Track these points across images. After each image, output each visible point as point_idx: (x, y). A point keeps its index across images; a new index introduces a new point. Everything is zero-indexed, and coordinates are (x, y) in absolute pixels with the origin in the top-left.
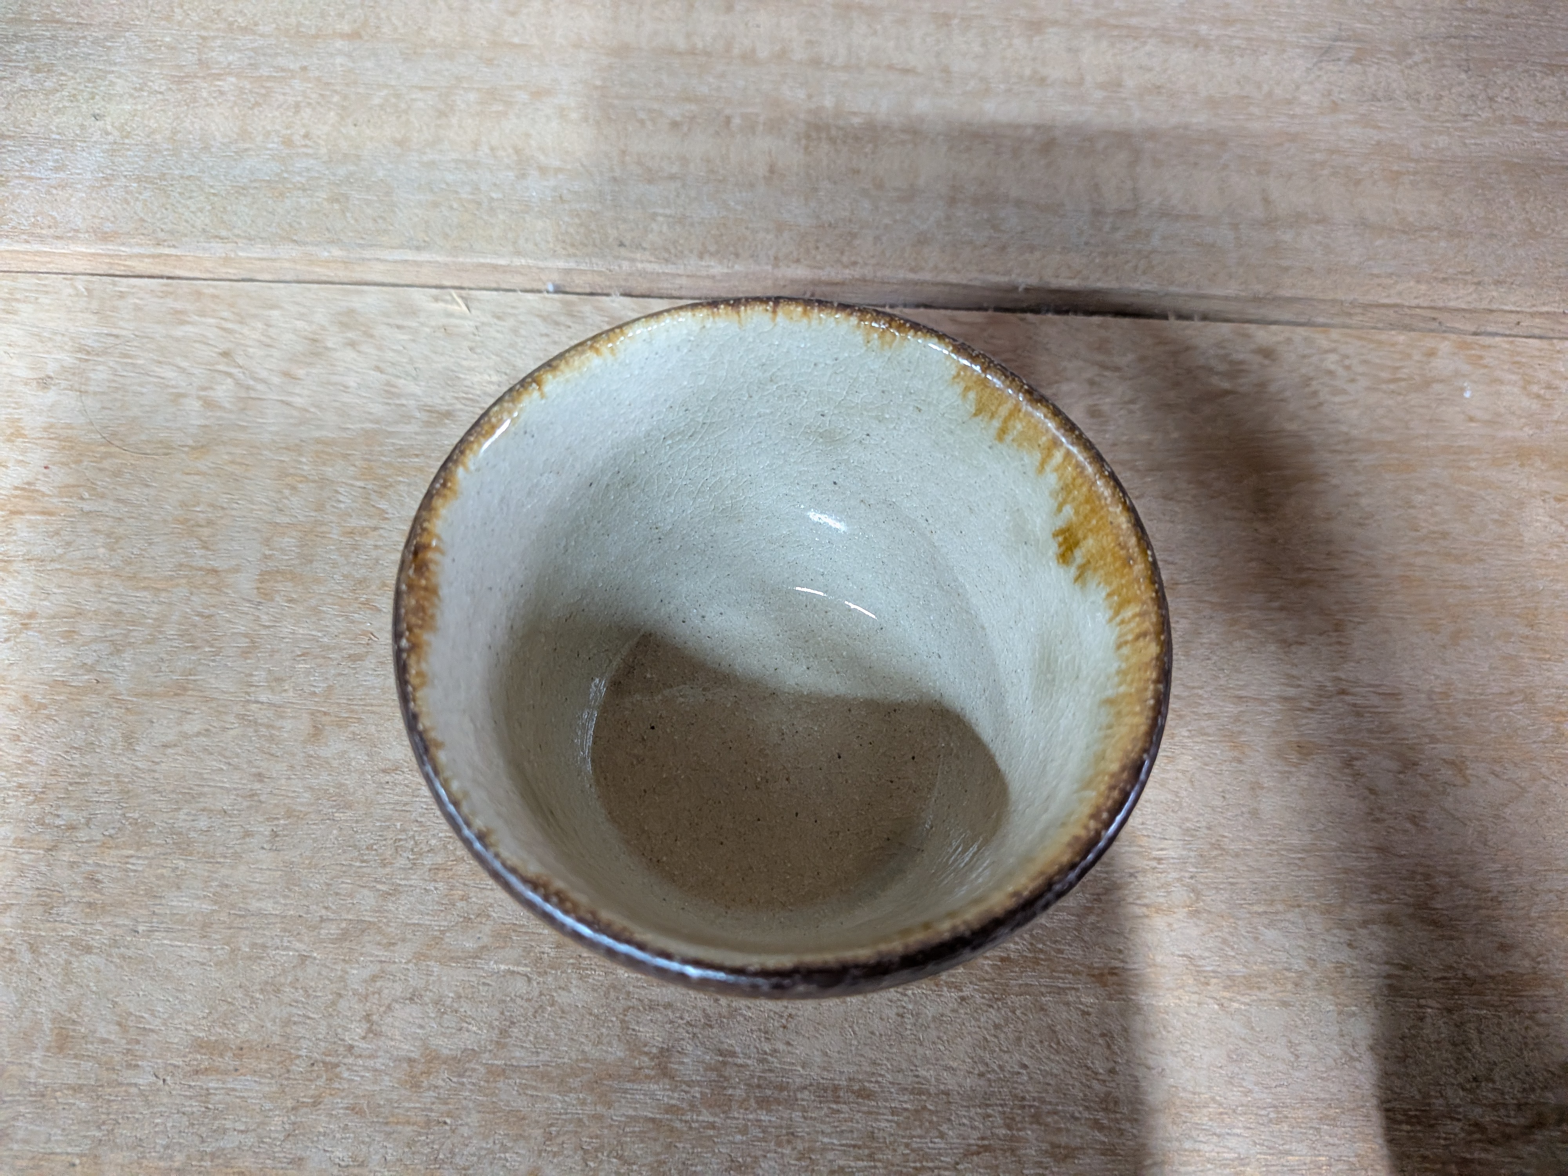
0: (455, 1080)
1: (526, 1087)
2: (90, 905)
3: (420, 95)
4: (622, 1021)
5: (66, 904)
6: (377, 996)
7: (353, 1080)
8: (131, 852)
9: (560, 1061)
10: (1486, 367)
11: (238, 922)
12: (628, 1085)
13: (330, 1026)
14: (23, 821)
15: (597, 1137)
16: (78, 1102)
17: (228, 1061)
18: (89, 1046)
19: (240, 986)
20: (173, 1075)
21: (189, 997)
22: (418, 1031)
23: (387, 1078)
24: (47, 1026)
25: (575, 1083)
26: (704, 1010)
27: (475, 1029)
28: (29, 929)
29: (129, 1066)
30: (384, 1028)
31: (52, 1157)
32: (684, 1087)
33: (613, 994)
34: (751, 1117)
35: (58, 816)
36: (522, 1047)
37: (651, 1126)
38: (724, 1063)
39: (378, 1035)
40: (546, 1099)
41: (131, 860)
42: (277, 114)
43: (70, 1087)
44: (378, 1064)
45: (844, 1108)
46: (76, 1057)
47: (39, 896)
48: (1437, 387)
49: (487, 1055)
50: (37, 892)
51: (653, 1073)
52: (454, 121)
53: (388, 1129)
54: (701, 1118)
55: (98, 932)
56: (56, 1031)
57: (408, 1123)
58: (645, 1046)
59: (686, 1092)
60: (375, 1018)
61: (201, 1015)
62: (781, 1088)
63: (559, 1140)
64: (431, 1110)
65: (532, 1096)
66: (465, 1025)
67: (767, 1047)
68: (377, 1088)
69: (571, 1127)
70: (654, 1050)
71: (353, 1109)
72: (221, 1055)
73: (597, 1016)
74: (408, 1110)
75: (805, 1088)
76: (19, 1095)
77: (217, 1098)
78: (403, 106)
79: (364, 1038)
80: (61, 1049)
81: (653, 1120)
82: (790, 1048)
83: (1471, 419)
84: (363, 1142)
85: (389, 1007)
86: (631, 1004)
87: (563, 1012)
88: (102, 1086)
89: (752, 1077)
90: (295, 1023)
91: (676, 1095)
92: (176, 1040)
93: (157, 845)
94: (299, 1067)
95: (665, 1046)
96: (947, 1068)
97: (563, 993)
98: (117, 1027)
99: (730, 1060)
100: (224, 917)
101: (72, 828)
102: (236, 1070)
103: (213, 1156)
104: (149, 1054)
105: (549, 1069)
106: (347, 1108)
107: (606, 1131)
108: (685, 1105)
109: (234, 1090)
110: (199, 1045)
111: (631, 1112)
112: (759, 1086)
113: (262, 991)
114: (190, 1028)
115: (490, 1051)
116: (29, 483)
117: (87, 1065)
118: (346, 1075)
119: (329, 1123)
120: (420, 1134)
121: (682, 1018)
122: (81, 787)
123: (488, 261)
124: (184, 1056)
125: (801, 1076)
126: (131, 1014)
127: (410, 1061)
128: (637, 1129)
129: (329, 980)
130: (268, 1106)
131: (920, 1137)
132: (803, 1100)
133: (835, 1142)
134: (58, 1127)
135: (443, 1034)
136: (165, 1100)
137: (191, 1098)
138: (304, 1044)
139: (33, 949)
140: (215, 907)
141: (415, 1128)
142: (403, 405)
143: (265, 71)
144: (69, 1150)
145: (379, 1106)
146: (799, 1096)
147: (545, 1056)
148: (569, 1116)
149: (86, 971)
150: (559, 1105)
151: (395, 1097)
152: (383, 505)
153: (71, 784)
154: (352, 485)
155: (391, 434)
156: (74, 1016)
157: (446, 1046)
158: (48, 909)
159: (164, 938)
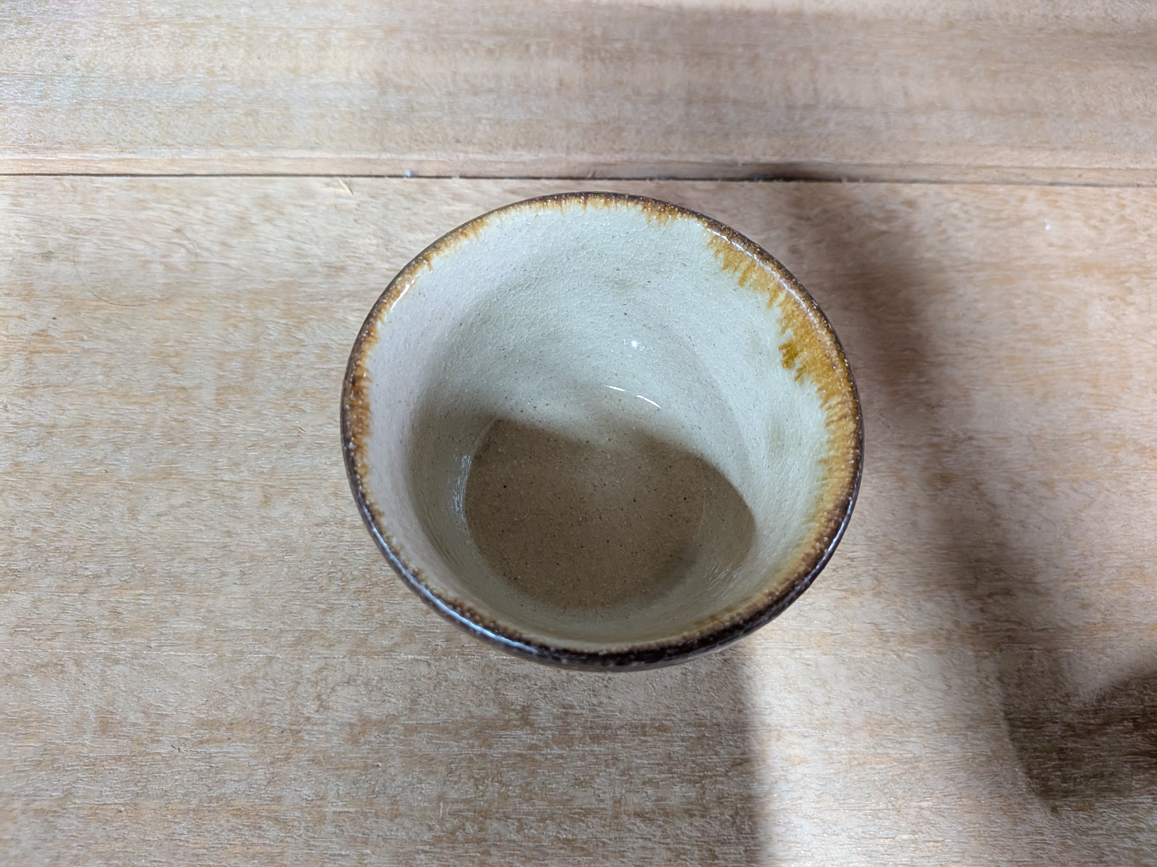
0: (383, 736)
1: (431, 738)
2: (115, 630)
3: (304, 35)
4: (495, 689)
5: (97, 630)
6: (324, 682)
7: (311, 741)
8: (142, 592)
9: (454, 719)
10: (1060, 207)
11: (222, 637)
12: (503, 732)
13: (292, 705)
14: (61, 573)
15: (483, 769)
16: (119, 768)
17: (223, 733)
18: (124, 729)
19: (227, 681)
20: (185, 746)
21: (192, 691)
22: (355, 704)
23: (335, 738)
24: (92, 716)
25: (466, 733)
26: (550, 678)
27: (394, 700)
28: (74, 649)
29: (153, 741)
30: (331, 704)
31: (105, 807)
32: (541, 731)
33: (488, 671)
34: (587, 749)
35: (87, 569)
36: (427, 711)
37: (519, 759)
38: (566, 714)
39: (327, 708)
40: (447, 746)
41: (142, 597)
42: (201, 51)
43: (114, 759)
44: (329, 728)
45: (649, 739)
46: (115, 737)
47: (78, 626)
48: (1028, 224)
49: (403, 718)
50: (77, 623)
51: (518, 723)
52: (331, 53)
53: (338, 773)
54: (553, 752)
55: (123, 649)
56: (99, 720)
57: (352, 767)
58: (512, 705)
59: (542, 735)
60: (324, 697)
61: (201, 702)
62: (606, 728)
63: (458, 773)
64: (368, 758)
65: (437, 744)
66: (386, 698)
67: (595, 701)
68: (329, 745)
69: (464, 764)
70: (518, 708)
71: (313, 761)
72: (218, 729)
73: (477, 687)
74: (351, 759)
75: (622, 727)
76: (77, 765)
77: (217, 759)
78: (292, 43)
79: (317, 711)
80: (104, 732)
81: (520, 755)
82: (611, 701)
83: (1051, 245)
84: (322, 783)
85: (333, 689)
86: (499, 677)
87: (454, 685)
88: (135, 756)
89: (586, 721)
90: (268, 704)
91: (535, 737)
92: (185, 721)
93: (160, 586)
94: (273, 734)
95: (525, 704)
96: (718, 708)
97: (454, 672)
98: (143, 715)
99: (570, 711)
100: (211, 633)
101: (97, 577)
102: (229, 739)
103: (218, 799)
104: (166, 732)
105: (447, 724)
106: (309, 760)
107: (489, 765)
108: (541, 744)
109: (229, 753)
110: (202, 724)
111: (505, 751)
112: (591, 728)
113: (243, 683)
114: (195, 712)
115: (406, 715)
116: (43, 331)
117: (123, 742)
118: (306, 737)
119: (297, 771)
120: (361, 775)
121: (536, 685)
122: (101, 547)
123: (363, 156)
124: (192, 732)
125: (619, 719)
126: (151, 704)
127: (351, 725)
128: (510, 762)
129: (290, 673)
130: (253, 762)
131: (702, 755)
132: (622, 735)
133: (645, 762)
134: (107, 786)
135: (372, 705)
136: (181, 763)
137: (198, 760)
138: (275, 718)
139: (77, 663)
140: (205, 627)
141: (358, 771)
142: (310, 263)
143: (189, 20)
144: (116, 801)
145: (331, 757)
146: (619, 732)
147: (443, 716)
148: (463, 756)
149: (117, 676)
150: (456, 749)
151: (341, 750)
152: (301, 336)
153: (93, 546)
154: (278, 323)
155: (302, 285)
156: (111, 708)
157: (374, 713)
158: (85, 635)
159: (171, 650)
